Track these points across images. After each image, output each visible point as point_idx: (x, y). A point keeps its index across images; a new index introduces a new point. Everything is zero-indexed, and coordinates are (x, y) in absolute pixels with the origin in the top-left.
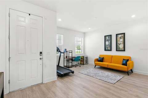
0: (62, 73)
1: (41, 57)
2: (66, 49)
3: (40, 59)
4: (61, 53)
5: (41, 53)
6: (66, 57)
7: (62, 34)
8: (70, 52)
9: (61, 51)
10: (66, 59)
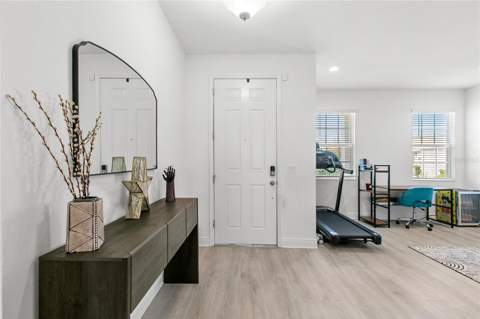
0: (333, 233)
1: (274, 179)
2: (365, 161)
3: (272, 184)
4: (344, 171)
5: (273, 169)
6: (367, 185)
7: (353, 111)
8: (380, 169)
9: (344, 167)
10: (365, 195)
